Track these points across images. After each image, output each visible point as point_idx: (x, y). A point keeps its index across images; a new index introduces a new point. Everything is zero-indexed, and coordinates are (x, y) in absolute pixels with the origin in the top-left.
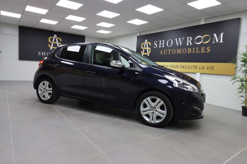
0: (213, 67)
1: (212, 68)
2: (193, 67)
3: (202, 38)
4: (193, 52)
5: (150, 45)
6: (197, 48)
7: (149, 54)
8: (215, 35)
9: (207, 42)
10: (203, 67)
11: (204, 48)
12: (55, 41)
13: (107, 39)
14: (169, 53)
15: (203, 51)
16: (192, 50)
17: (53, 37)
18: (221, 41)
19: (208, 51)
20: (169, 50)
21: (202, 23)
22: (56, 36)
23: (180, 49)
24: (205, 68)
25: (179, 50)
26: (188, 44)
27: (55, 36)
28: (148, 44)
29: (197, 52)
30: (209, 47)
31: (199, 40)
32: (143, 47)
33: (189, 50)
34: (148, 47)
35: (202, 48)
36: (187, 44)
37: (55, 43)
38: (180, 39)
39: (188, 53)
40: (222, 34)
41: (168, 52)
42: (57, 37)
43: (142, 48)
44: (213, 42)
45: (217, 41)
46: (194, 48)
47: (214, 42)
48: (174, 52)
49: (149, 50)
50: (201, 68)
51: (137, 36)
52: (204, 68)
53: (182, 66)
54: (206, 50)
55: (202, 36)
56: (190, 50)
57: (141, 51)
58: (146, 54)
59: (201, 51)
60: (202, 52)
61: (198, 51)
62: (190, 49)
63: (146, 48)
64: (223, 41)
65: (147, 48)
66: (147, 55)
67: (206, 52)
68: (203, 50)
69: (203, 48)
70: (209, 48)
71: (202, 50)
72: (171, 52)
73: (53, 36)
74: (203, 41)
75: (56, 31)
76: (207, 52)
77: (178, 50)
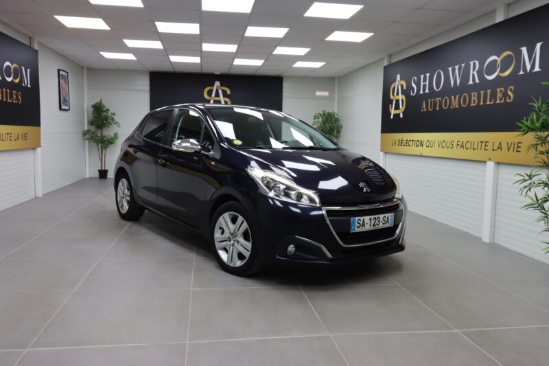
0: (519, 145)
1: (518, 147)
2: (480, 144)
3: (499, 60)
4: (482, 104)
5: (405, 88)
6: (489, 91)
7: (403, 113)
8: (524, 49)
9: (507, 73)
10: (500, 143)
11: (503, 89)
12: (217, 95)
13: (339, 78)
14: (438, 109)
15: (501, 100)
16: (479, 98)
17: (212, 88)
18: (537, 69)
19: (510, 97)
20: (438, 99)
21: (500, 18)
22: (219, 85)
23: (458, 96)
24: (504, 147)
25: (455, 99)
26: (471, 82)
27: (217, 83)
28: (402, 86)
29: (488, 103)
30: (512, 87)
31: (492, 68)
32: (393, 94)
33: (473, 99)
34: (402, 94)
35: (498, 90)
36: (469, 81)
37: (217, 99)
38: (457, 67)
39: (472, 105)
40: (538, 46)
41: (435, 104)
42: (222, 85)
43: (392, 97)
44: (520, 72)
45: (528, 67)
46: (482, 92)
47: (522, 73)
48: (445, 106)
49: (402, 100)
50: (495, 148)
51: (385, 67)
52: (501, 148)
53: (460, 143)
54: (505, 95)
55: (499, 57)
56: (475, 98)
57: (390, 106)
58: (397, 112)
59: (496, 100)
60: (498, 102)
61: (491, 101)
62: (476, 93)
63: (397, 97)
64: (540, 68)
65: (401, 97)
66: (399, 114)
67: (505, 99)
68: (501, 95)
69: (501, 91)
70: (511, 90)
71: (499, 95)
72: (441, 103)
73: (213, 85)
74: (500, 72)
75: (218, 73)
76: (508, 101)
77: (453, 97)
